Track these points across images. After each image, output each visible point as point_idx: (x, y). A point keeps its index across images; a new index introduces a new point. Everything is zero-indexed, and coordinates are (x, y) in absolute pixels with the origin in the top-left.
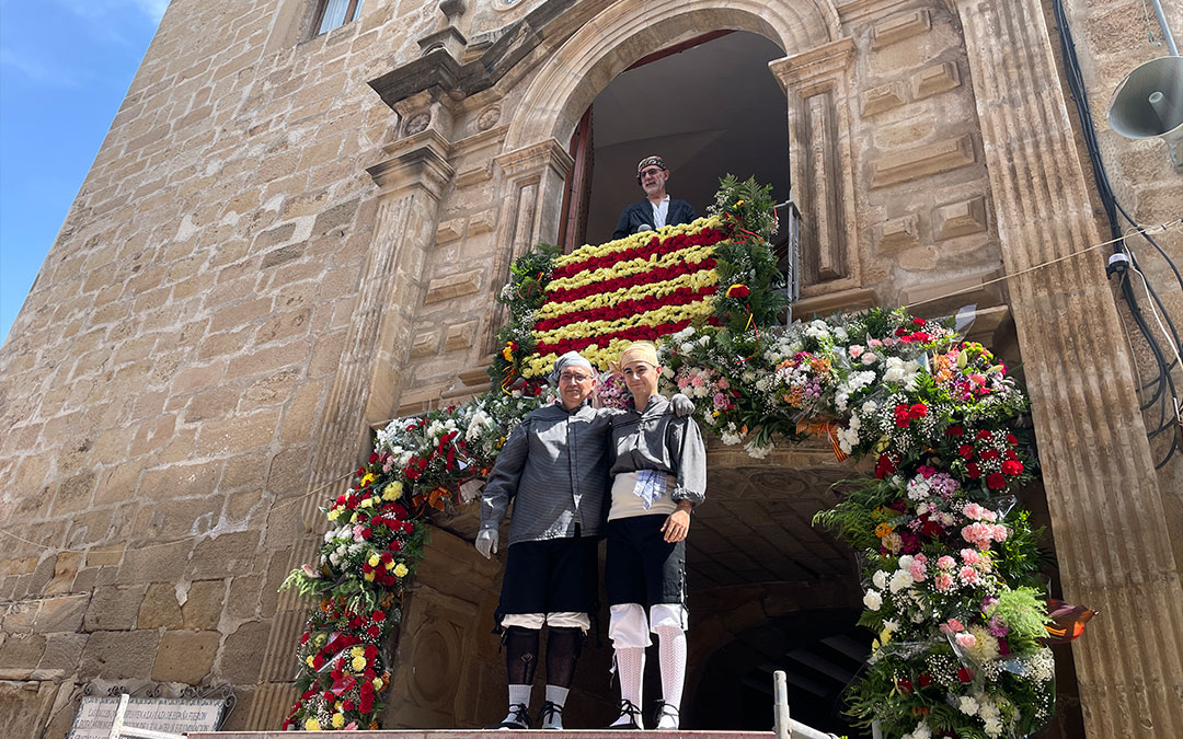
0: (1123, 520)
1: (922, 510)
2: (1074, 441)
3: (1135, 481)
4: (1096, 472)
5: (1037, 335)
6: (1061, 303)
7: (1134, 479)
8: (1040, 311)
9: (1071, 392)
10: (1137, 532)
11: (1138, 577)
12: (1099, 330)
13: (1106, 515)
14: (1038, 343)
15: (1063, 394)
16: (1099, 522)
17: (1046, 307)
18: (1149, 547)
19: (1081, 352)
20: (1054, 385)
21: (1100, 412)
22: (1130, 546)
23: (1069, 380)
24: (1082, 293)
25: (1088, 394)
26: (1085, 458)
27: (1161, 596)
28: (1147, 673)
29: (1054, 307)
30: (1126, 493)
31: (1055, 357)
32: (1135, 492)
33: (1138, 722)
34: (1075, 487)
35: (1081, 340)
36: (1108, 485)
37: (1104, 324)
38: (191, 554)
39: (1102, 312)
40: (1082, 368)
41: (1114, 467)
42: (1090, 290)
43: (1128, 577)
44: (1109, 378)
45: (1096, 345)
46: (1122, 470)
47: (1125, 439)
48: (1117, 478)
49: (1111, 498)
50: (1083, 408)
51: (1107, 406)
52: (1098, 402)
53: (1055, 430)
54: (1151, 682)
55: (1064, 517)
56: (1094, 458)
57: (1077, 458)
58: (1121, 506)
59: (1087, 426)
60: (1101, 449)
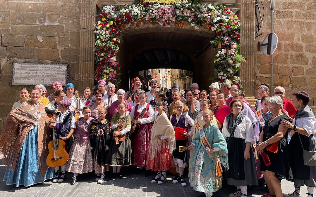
0: (249, 46)
1: (225, 42)
2: (245, 34)
3: (252, 41)
4: (247, 39)
5: (243, 15)
6: (248, 10)
7: (252, 40)
8: (245, 11)
9: (246, 26)
10: (251, 47)
11: (250, 54)
12: (252, 16)
13: (247, 45)
14: (243, 17)
15: (245, 26)
16: (246, 46)
17: (246, 10)
18: (252, 50)
19: (249, 19)
20: (244, 24)
21: (250, 30)
22: (250, 49)
23: (246, 24)
24: (251, 9)
25: (249, 26)
26: (246, 36)
27: (252, 57)
28: (248, 66)
29: (247, 11)
30: (250, 42)
31: (245, 19)
32: (252, 42)
33: (246, 72)
34: (244, 40)
35: (249, 17)
36: (249, 40)
37: (253, 15)
38: (39, 29)
39: (253, 13)
40: (249, 22)
41: (250, 38)
42: (252, 9)
43: (248, 54)
44: (252, 25)
45: (251, 19)
46: (251, 39)
47: (252, 34)
48: (250, 40)
49: (248, 42)
50: (248, 28)
51: (251, 29)
52: (250, 28)
53: (243, 31)
54: (248, 67)
55: (242, 45)
56: (247, 37)
57: (245, 36)
58: (250, 44)
59: (248, 32)
60: (249, 35)
